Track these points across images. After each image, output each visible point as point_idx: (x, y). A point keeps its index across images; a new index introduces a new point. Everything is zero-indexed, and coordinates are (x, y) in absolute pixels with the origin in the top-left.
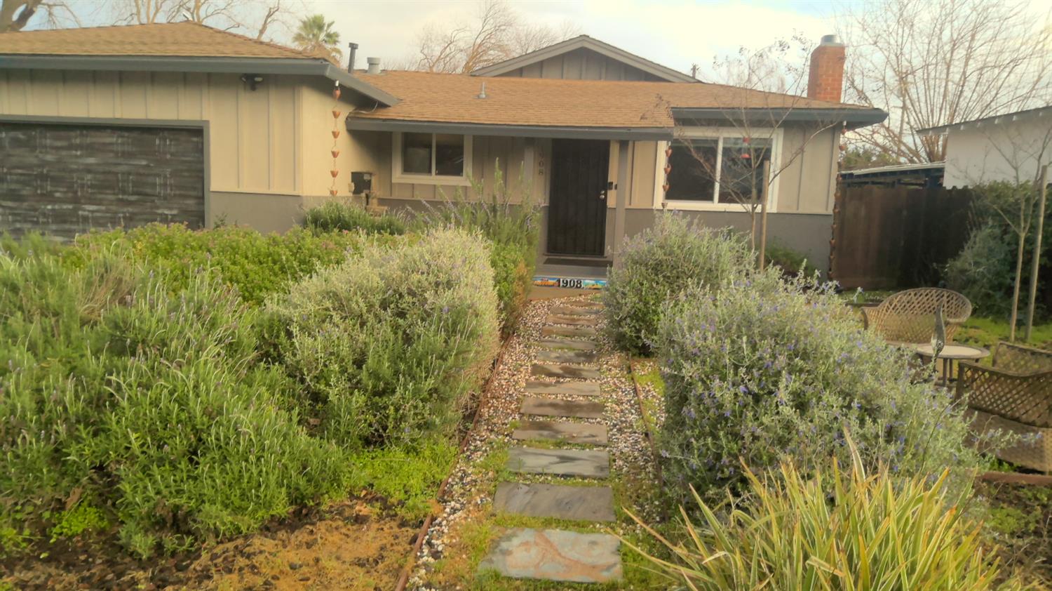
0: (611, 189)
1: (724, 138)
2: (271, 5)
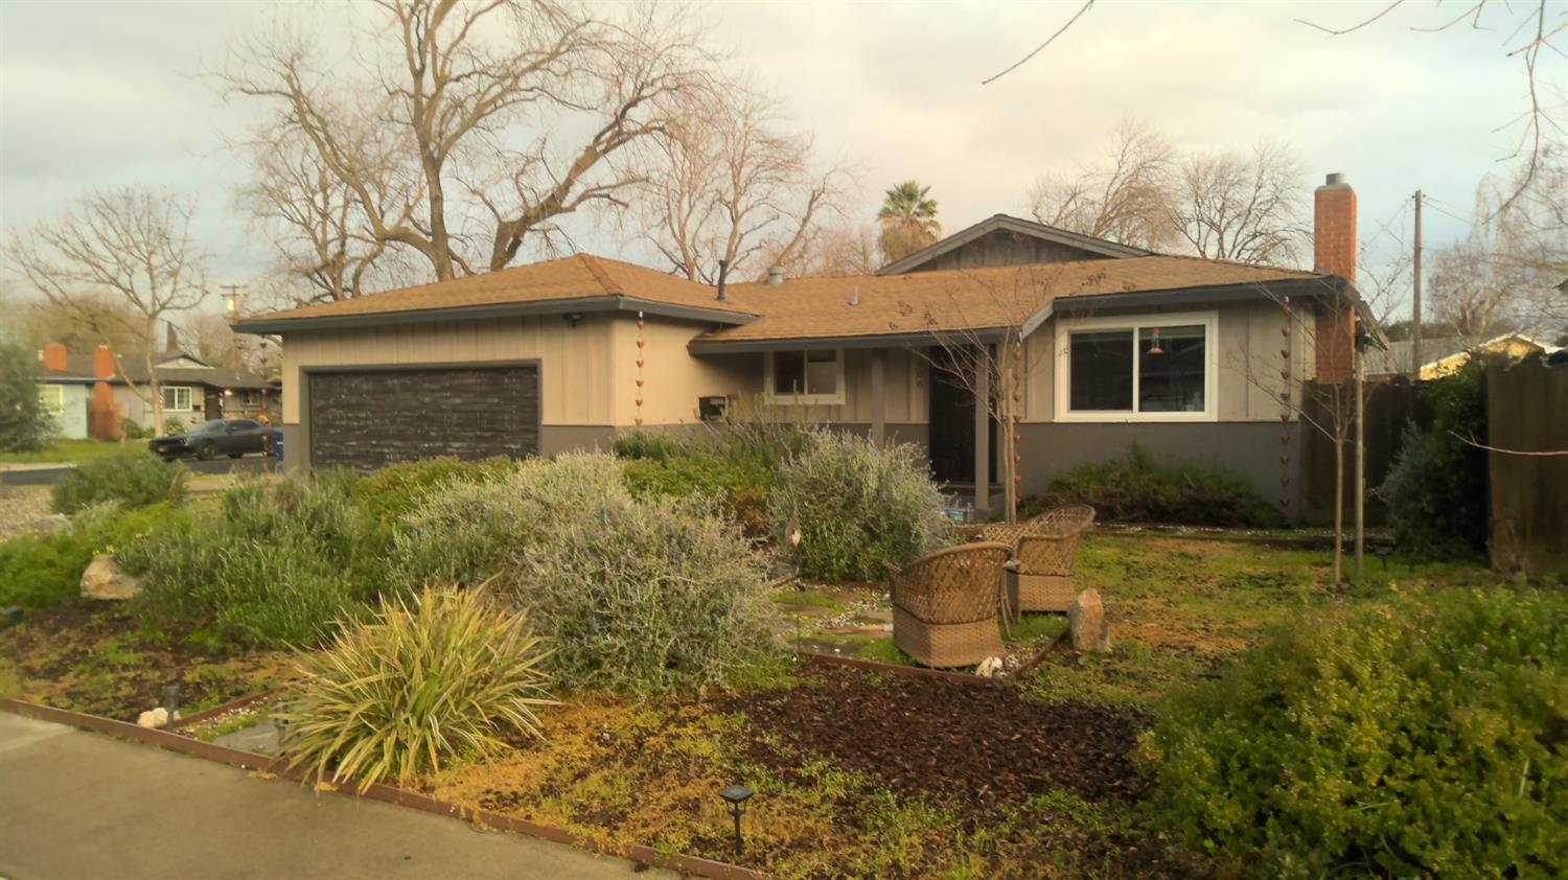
1: (1141, 329)
2: (816, 187)
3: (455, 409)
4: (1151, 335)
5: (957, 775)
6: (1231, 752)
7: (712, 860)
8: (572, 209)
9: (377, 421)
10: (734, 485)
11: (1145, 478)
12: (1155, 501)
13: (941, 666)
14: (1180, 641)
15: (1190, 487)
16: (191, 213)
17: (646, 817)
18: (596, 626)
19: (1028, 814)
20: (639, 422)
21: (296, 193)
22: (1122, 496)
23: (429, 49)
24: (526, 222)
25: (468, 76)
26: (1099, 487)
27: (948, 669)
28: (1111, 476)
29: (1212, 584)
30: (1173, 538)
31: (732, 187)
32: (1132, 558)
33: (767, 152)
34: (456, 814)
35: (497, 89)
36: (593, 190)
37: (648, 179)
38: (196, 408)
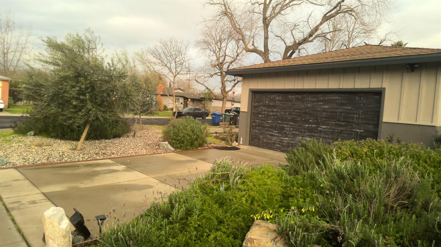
8: (312, 41)
36: (321, 34)
37: (341, 30)
38: (182, 103)
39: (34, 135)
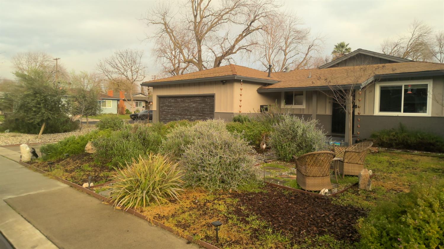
0: (356, 108)
1: (405, 85)
2: (310, 44)
3: (194, 107)
4: (408, 87)
5: (296, 226)
6: (384, 229)
7: (209, 244)
8: (235, 53)
9: (175, 110)
10: (262, 131)
11: (404, 134)
12: (407, 142)
13: (309, 190)
14: (398, 189)
15: (419, 138)
16: (141, 56)
17: (195, 227)
18: (200, 169)
19: (315, 242)
20: (240, 112)
21: (168, 50)
22: (395, 140)
23: (199, 9)
24: (223, 57)
25: (208, 16)
26: (387, 137)
27: (311, 191)
28: (392, 134)
29: (418, 170)
30: (410, 154)
31: (285, 45)
32: (393, 160)
33: (296, 34)
34: (147, 220)
35: (216, 20)
36: (242, 47)
37: (257, 43)
38: (143, 107)
39: (10, 132)
